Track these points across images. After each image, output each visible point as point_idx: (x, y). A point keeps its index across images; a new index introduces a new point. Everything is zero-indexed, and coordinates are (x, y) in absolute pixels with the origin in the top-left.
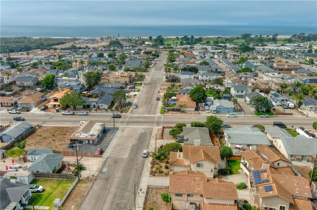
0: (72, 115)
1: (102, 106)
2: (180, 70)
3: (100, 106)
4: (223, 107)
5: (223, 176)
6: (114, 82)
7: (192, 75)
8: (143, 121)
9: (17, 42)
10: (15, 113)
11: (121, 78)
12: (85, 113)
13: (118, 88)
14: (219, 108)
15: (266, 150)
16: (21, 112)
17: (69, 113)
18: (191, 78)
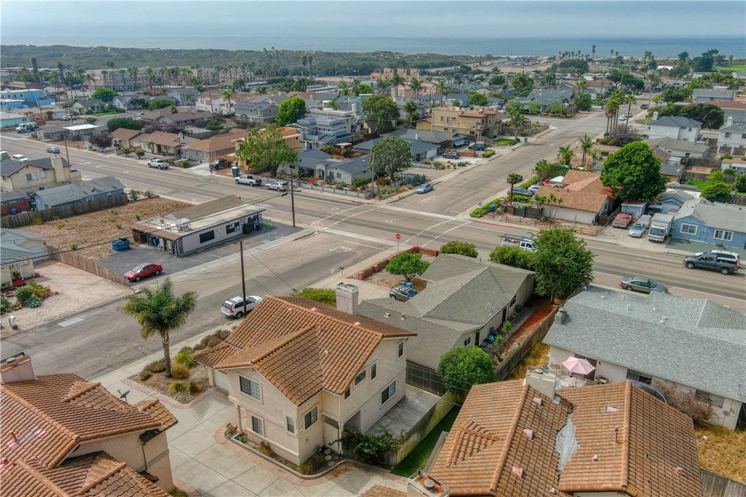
0: (254, 185)
1: (339, 175)
2: (656, 113)
3: (335, 175)
4: (702, 224)
5: (359, 467)
6: (442, 130)
7: (690, 130)
8: (400, 225)
9: (365, 59)
10: (157, 168)
11: (461, 120)
12: (280, 186)
13: (436, 144)
14: (685, 228)
15: (610, 409)
16: (171, 167)
17: (249, 181)
18: (685, 140)
